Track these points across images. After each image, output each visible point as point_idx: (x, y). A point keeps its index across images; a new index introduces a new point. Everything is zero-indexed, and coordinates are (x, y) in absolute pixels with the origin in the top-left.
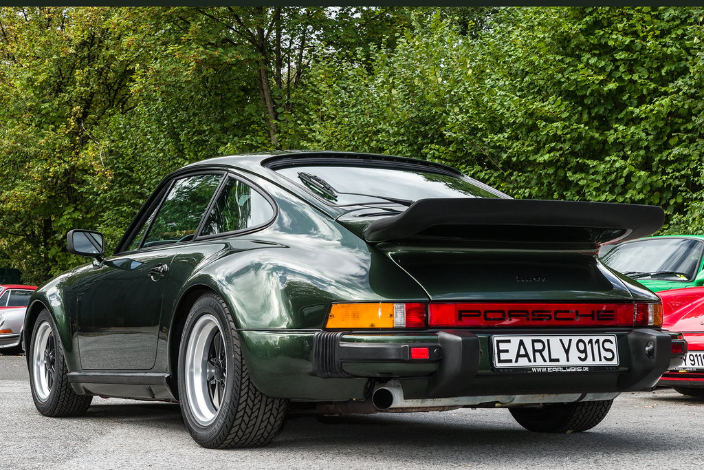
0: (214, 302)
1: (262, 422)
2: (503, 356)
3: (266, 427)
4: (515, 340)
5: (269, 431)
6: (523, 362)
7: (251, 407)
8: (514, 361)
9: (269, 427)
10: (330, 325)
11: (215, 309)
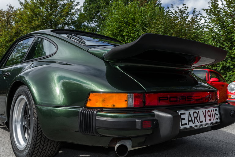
0: (25, 90)
1: (49, 150)
2: (183, 122)
3: (51, 152)
4: (187, 112)
5: (52, 154)
6: (191, 124)
7: (43, 145)
8: (187, 124)
9: (52, 152)
10: (89, 105)
11: (25, 93)
